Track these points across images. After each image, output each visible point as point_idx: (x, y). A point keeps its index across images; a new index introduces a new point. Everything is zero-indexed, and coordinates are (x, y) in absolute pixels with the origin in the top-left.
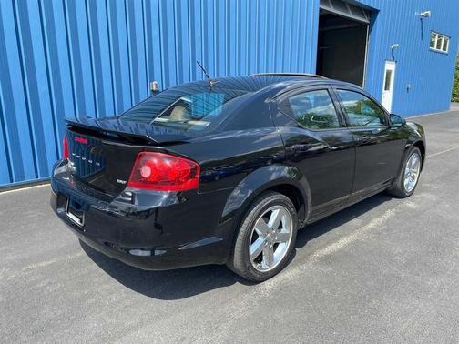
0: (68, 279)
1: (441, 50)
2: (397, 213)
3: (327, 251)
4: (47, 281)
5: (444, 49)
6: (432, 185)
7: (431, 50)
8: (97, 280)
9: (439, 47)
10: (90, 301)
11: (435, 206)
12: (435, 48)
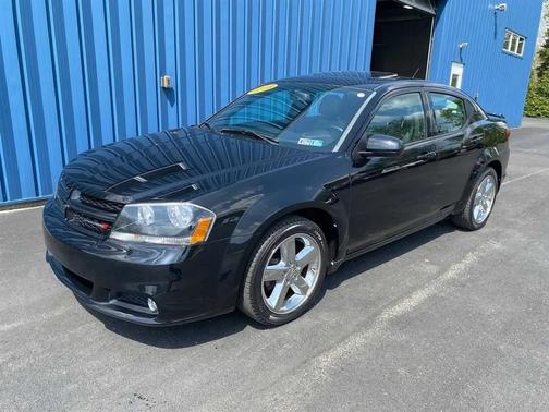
0: (40, 351)
1: (516, 53)
2: (481, 257)
3: (398, 310)
4: (8, 354)
5: (519, 52)
6: (518, 220)
7: (504, 53)
8: (81, 353)
9: (513, 49)
10: (72, 387)
11: (525, 248)
12: (509, 50)
